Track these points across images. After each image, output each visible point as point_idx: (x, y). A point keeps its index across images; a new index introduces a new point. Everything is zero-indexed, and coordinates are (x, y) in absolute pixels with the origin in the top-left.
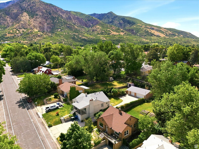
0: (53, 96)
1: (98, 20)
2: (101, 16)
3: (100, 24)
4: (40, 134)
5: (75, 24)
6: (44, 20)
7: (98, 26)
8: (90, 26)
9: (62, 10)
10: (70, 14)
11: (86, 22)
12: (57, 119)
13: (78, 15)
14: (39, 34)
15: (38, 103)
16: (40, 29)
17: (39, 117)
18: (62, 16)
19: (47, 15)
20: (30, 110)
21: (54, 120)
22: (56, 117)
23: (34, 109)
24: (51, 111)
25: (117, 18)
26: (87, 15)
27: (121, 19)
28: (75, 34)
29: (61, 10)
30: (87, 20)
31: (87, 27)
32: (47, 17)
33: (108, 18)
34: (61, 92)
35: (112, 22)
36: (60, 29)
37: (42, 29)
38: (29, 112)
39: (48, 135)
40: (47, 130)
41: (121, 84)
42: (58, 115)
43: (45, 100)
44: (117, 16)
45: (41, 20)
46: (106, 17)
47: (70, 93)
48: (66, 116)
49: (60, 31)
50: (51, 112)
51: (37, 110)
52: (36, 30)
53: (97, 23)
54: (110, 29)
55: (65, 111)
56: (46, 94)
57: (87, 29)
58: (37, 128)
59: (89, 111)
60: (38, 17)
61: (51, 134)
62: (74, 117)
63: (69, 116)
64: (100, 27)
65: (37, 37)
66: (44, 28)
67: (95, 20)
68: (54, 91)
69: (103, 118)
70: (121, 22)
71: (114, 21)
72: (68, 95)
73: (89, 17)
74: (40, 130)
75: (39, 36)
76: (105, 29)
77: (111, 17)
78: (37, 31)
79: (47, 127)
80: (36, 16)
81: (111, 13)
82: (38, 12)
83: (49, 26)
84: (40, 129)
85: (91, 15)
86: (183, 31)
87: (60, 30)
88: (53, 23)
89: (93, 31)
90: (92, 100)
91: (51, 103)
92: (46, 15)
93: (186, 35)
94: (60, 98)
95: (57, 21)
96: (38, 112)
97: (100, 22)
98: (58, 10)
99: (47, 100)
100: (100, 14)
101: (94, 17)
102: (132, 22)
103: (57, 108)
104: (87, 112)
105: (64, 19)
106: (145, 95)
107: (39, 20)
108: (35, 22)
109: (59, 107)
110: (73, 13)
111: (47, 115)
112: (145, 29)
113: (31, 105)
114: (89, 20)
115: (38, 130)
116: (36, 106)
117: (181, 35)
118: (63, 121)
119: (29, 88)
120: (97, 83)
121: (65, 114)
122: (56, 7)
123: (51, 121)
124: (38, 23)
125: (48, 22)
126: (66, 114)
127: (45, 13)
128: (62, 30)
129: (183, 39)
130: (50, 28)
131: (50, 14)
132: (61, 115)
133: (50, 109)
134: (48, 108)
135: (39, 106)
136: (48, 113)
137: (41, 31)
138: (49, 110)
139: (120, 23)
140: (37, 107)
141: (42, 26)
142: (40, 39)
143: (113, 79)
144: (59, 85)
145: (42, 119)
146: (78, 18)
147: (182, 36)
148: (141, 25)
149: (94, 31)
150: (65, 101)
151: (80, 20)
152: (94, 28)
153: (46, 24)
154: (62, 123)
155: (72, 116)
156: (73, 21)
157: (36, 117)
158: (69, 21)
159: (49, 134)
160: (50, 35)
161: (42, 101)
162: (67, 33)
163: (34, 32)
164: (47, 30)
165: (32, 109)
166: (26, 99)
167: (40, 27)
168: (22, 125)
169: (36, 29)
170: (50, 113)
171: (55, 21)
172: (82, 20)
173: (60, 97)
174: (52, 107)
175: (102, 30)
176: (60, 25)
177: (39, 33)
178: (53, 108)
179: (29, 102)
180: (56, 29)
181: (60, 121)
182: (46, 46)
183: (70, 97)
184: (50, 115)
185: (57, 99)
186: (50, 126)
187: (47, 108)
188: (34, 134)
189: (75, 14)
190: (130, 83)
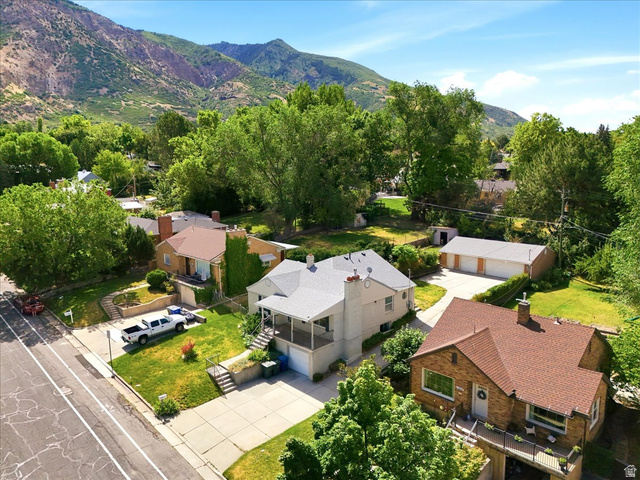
0: (144, 285)
1: (239, 64)
2: (248, 53)
3: (245, 78)
4: (122, 457)
5: (159, 74)
6: (46, 56)
7: (240, 84)
8: (212, 82)
9: (111, 23)
10: (141, 40)
11: (198, 68)
12: (194, 375)
13: (168, 44)
14: (28, 104)
15: (78, 315)
16: (30, 85)
17: (97, 375)
18: (110, 44)
19: (57, 36)
20: (39, 346)
21: (180, 382)
22: (185, 367)
23: (61, 343)
24: (153, 345)
25: (297, 61)
26: (199, 46)
27: (313, 65)
28: (162, 106)
29: (108, 24)
30: (199, 62)
31: (202, 86)
32: (56, 46)
33: (271, 59)
34: (176, 265)
35: (282, 72)
36: (107, 86)
37: (39, 87)
38: (38, 353)
39: (169, 459)
40: (156, 434)
41: (407, 235)
42: (190, 357)
43: (108, 302)
44: (297, 55)
45: (33, 54)
46: (263, 54)
47: (227, 266)
48: (236, 358)
49: (105, 95)
50: (153, 349)
51: (76, 344)
52: (16, 89)
53: (236, 74)
54: (278, 93)
55: (220, 339)
56: (105, 280)
57: (201, 93)
58: (99, 425)
59: (344, 332)
60: (23, 42)
61: (182, 451)
62: (273, 363)
63: (251, 359)
64: (247, 88)
65: (21, 115)
66: (46, 83)
67: (227, 64)
68: (140, 264)
69: (459, 347)
70: (313, 72)
71: (288, 68)
72: (219, 275)
73: (207, 51)
74: (120, 439)
75: (28, 110)
76: (263, 95)
77: (278, 56)
78: (21, 92)
79: (150, 417)
80: (14, 39)
81: (278, 44)
82: (22, 26)
83: (66, 75)
84: (120, 433)
85: (214, 46)
86: (495, 108)
87: (105, 90)
88: (78, 67)
89: (222, 99)
90: (356, 278)
91: (137, 311)
92: (53, 39)
93: (504, 119)
94: (176, 291)
95: (95, 61)
96: (82, 351)
97: (246, 69)
98: (96, 23)
99: (117, 300)
100: (241, 46)
101: (222, 55)
102: (347, 75)
103: (179, 329)
104: (336, 336)
105: (117, 55)
106: (530, 263)
107: (28, 54)
108: (10, 59)
109: (186, 327)
110: (149, 37)
111: (137, 364)
112: (386, 97)
113: (44, 324)
114: (208, 64)
115: (110, 436)
116: (70, 328)
117: (491, 120)
118: (226, 385)
119: (28, 247)
120: (307, 234)
121: (226, 351)
122: (91, 15)
123: (166, 388)
124: (25, 63)
125: (60, 61)
126: (231, 352)
127: (51, 30)
128: (115, 92)
129: (496, 130)
130: (68, 83)
131: (68, 36)
132: (207, 356)
133: (145, 336)
134: (136, 329)
135: (83, 327)
136: (141, 353)
137: (36, 94)
138: (141, 337)
139: (307, 76)
140: (75, 332)
141: (38, 74)
142: (32, 119)
143: (363, 222)
144: (159, 238)
145: (112, 381)
146: (167, 55)
147: (493, 121)
148: (374, 85)
149: (225, 99)
150: (206, 299)
151: (177, 59)
152: (227, 90)
153: (52, 70)
154: (221, 393)
155: (265, 360)
156: (151, 63)
157: (78, 377)
158: (138, 63)
159: (177, 454)
160: (71, 106)
161: (94, 305)
162: (131, 103)
163: (10, 95)
164: (59, 91)
165: (51, 340)
166: (15, 303)
167: (30, 78)
168: (14, 419)
169: (18, 83)
170: (148, 350)
171: (88, 59)
172: (184, 63)
173: (173, 284)
174: (155, 324)
175: (253, 96)
176: (105, 74)
177: (29, 101)
178: (158, 329)
179: (28, 314)
180: (92, 87)
181: (212, 386)
182: (67, 127)
183: (226, 279)
184: (154, 363)
185: (165, 296)
186: (167, 413)
187: (129, 331)
188: (91, 459)
189: (157, 40)
190: (441, 228)
